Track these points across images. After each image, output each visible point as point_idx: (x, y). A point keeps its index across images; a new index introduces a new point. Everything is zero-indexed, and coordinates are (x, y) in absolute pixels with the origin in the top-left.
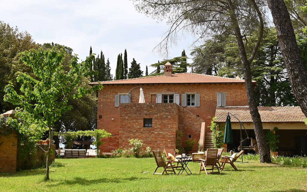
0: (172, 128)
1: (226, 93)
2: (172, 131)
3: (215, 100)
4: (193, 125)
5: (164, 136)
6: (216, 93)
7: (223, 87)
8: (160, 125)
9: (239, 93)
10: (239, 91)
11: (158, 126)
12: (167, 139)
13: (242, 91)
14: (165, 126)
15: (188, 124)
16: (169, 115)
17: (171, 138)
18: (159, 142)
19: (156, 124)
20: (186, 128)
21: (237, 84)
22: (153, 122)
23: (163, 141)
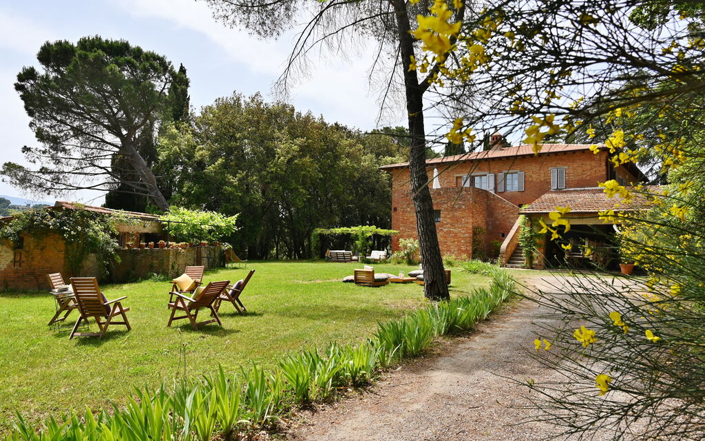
0: (467, 223)
1: (566, 167)
2: (467, 228)
3: (548, 181)
4: (508, 218)
5: (456, 235)
6: (549, 169)
7: (562, 160)
8: (450, 218)
9: (589, 167)
10: (588, 163)
11: (449, 221)
12: (459, 239)
13: (593, 163)
14: (458, 220)
15: (500, 217)
16: (463, 205)
17: (466, 237)
18: (449, 244)
19: (445, 217)
20: (497, 223)
21: (584, 152)
22: (441, 215)
23: (454, 242)
